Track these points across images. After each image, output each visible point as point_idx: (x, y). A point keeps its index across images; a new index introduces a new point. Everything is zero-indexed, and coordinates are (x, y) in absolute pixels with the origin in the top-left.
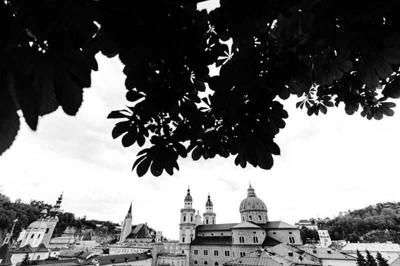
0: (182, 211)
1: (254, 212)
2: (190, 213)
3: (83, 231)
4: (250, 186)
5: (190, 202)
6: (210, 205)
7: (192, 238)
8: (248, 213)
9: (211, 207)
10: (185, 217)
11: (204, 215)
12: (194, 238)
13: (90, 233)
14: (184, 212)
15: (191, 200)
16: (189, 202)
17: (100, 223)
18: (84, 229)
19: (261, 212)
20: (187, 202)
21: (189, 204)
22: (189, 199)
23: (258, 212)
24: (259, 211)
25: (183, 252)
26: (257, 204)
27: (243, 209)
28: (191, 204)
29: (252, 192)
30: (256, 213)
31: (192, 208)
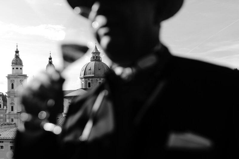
0: (9, 77)
1: (93, 79)
2: (19, 80)
4: (96, 48)
5: (19, 67)
8: (87, 80)
10: (13, 85)
14: (11, 79)
15: (21, 64)
16: (17, 66)
19: (102, 79)
20: (15, 67)
21: (17, 68)
22: (17, 62)
23: (98, 79)
24: (100, 77)
25: (12, 120)
26: (99, 69)
27: (83, 76)
28: (21, 69)
29: (97, 55)
30: (96, 79)
31: (22, 73)
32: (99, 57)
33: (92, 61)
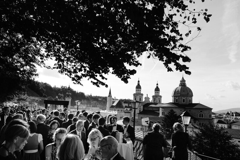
1: (179, 97)
2: (139, 96)
3: (91, 102)
4: (183, 78)
6: (157, 91)
7: (140, 111)
8: (175, 97)
9: (158, 92)
11: (153, 97)
12: (142, 110)
13: (96, 103)
14: (135, 96)
15: (140, 88)
16: (138, 89)
17: (101, 97)
18: (92, 101)
19: (185, 98)
21: (138, 90)
22: (138, 87)
24: (184, 96)
26: (184, 91)
27: (173, 95)
28: (140, 90)
29: (183, 82)
30: (181, 97)
31: (140, 93)
32: (185, 84)
33: (180, 86)
